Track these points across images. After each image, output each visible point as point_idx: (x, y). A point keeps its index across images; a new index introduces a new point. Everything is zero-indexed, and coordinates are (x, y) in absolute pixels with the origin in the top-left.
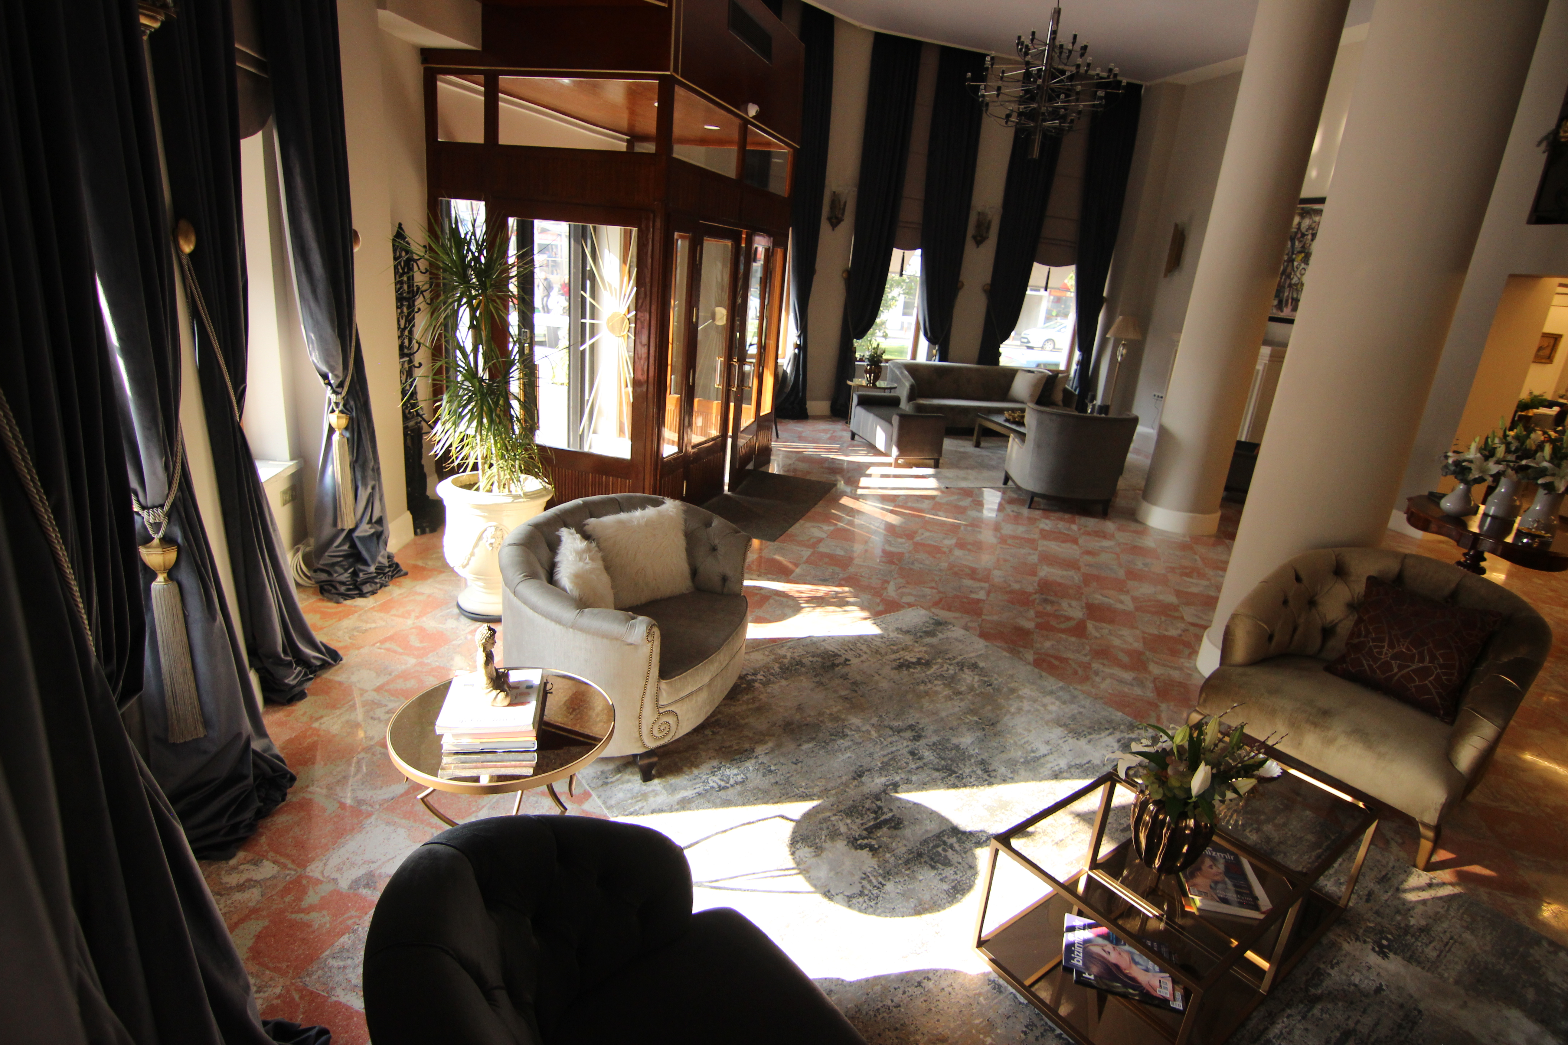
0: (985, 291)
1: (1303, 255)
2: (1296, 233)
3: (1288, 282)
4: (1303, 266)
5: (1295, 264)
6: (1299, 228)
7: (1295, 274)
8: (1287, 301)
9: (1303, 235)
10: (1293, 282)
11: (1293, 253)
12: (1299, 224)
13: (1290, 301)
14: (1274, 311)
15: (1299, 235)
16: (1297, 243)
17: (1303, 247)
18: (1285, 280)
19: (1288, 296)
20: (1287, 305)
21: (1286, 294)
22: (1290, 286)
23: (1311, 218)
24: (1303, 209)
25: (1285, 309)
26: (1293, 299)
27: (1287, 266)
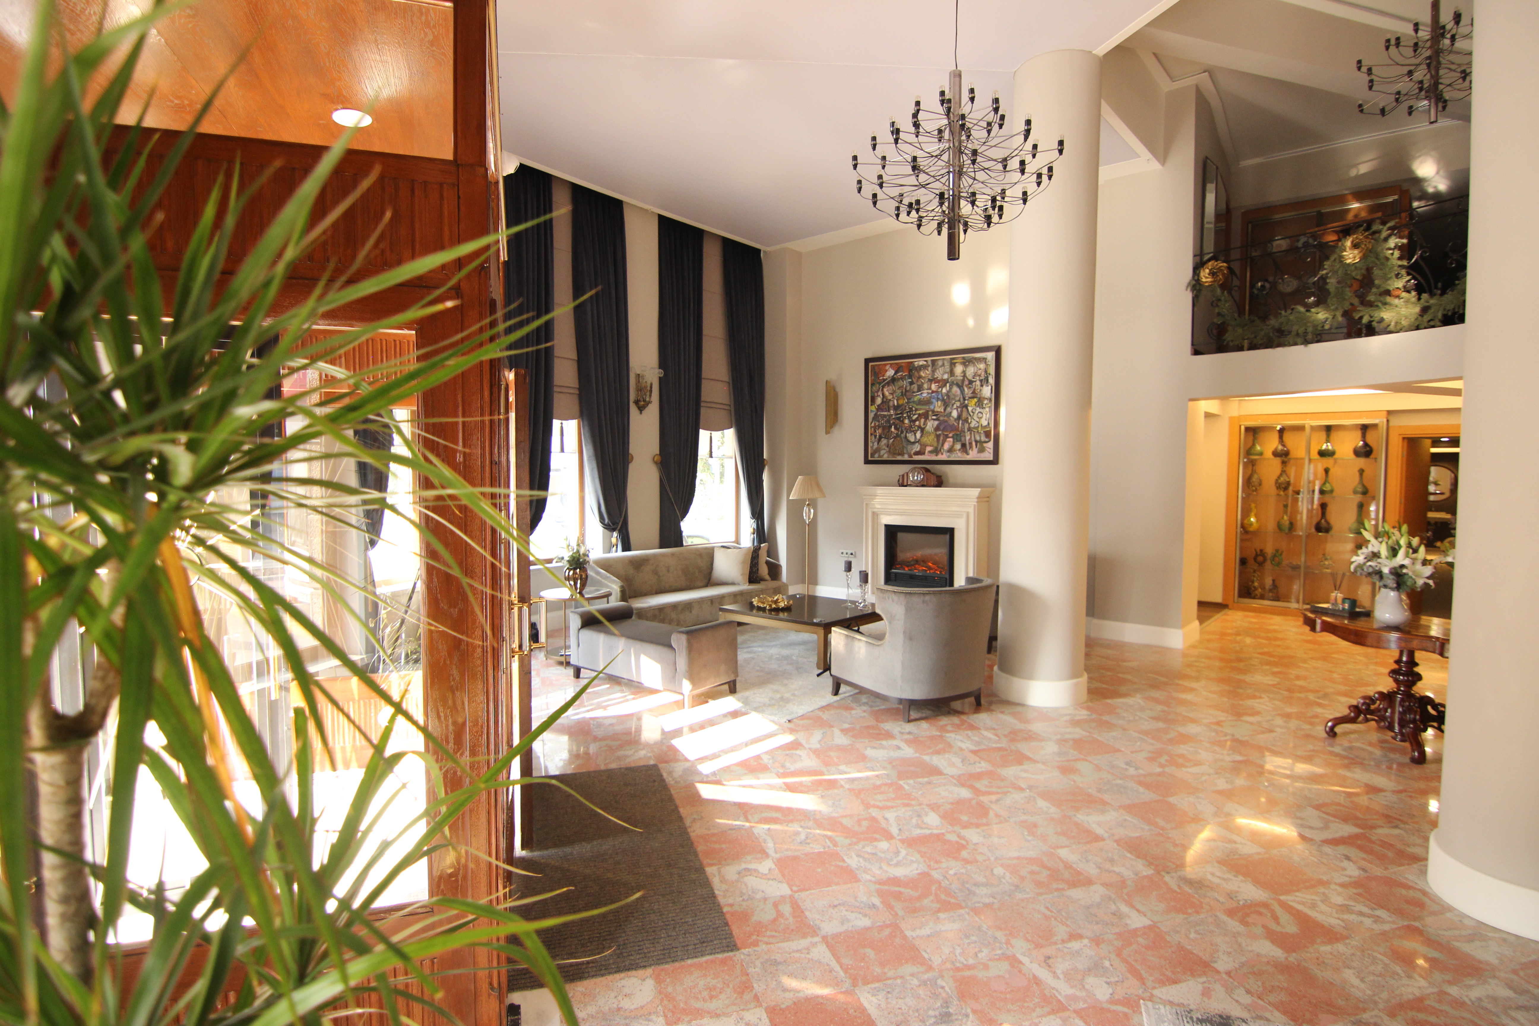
0: (656, 463)
1: (976, 400)
2: (963, 381)
3: (966, 426)
4: (978, 410)
5: (970, 409)
6: (965, 376)
7: (972, 418)
8: (971, 444)
9: (971, 382)
10: (972, 425)
11: (964, 399)
12: (964, 372)
13: (974, 443)
14: (959, 454)
15: (966, 382)
16: (966, 389)
17: (974, 392)
18: (963, 424)
19: (970, 439)
20: (971, 447)
21: (968, 438)
22: (970, 429)
23: (974, 365)
24: (963, 358)
25: (970, 452)
26: (976, 442)
27: (962, 411)
